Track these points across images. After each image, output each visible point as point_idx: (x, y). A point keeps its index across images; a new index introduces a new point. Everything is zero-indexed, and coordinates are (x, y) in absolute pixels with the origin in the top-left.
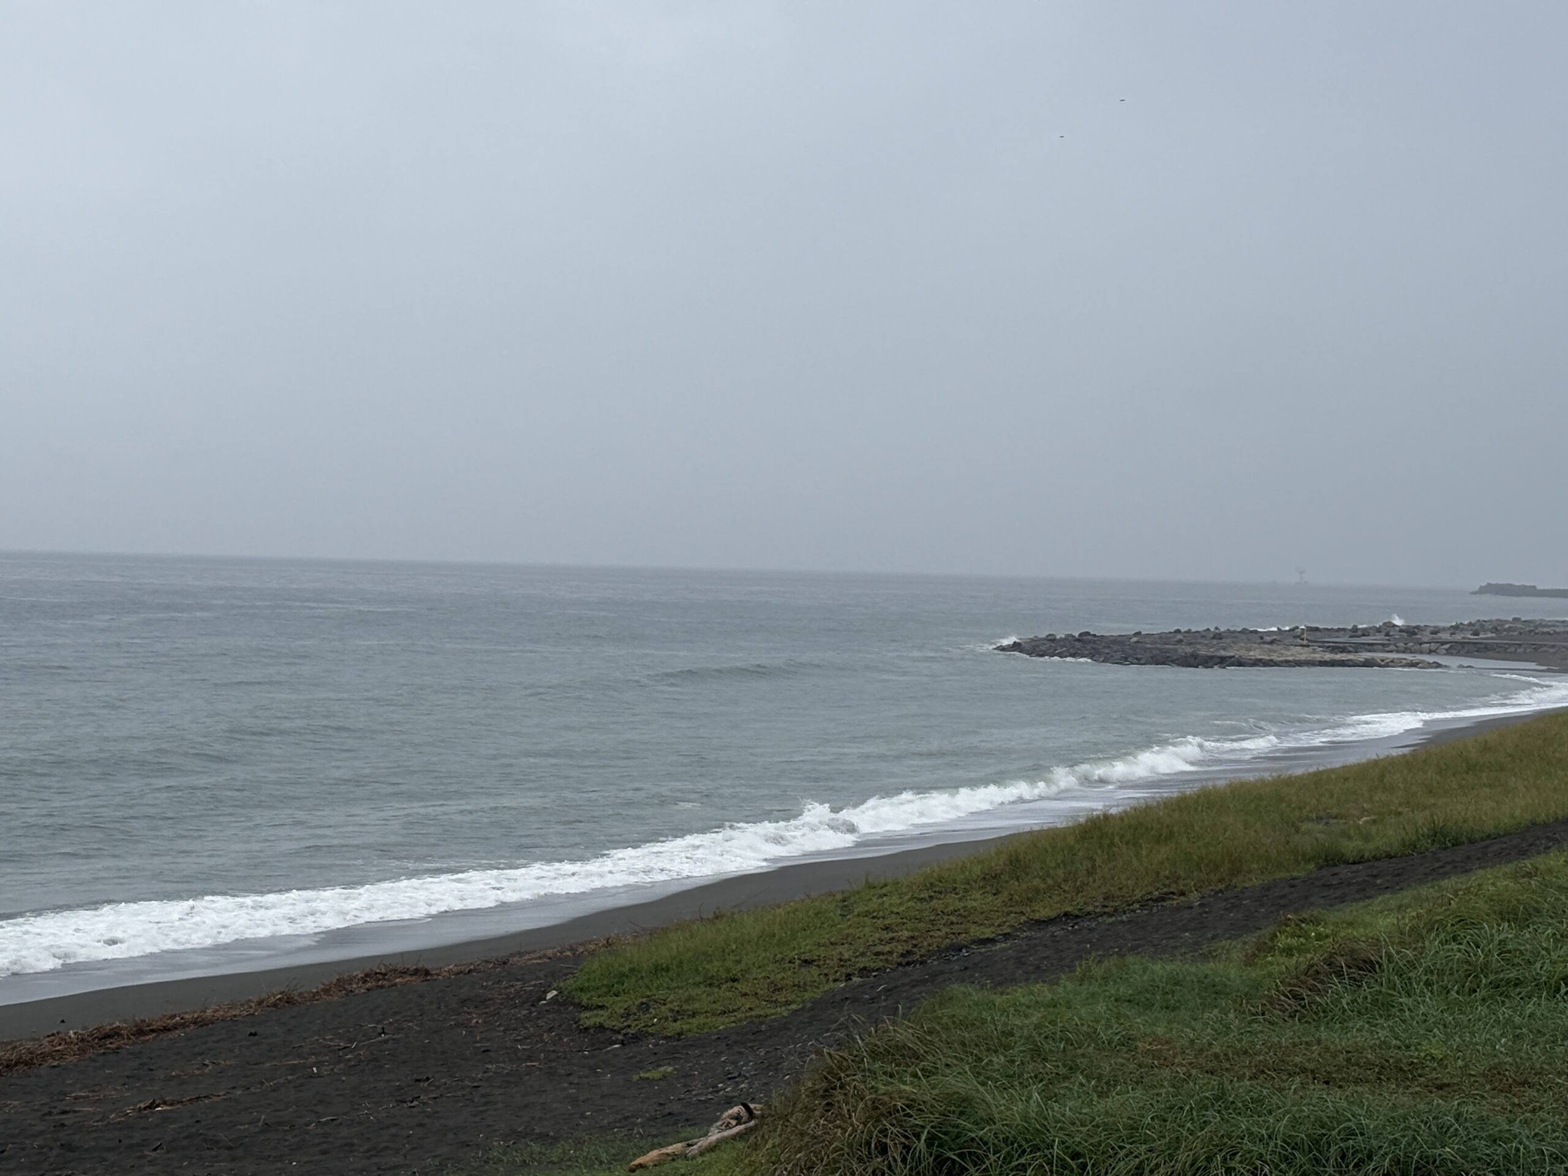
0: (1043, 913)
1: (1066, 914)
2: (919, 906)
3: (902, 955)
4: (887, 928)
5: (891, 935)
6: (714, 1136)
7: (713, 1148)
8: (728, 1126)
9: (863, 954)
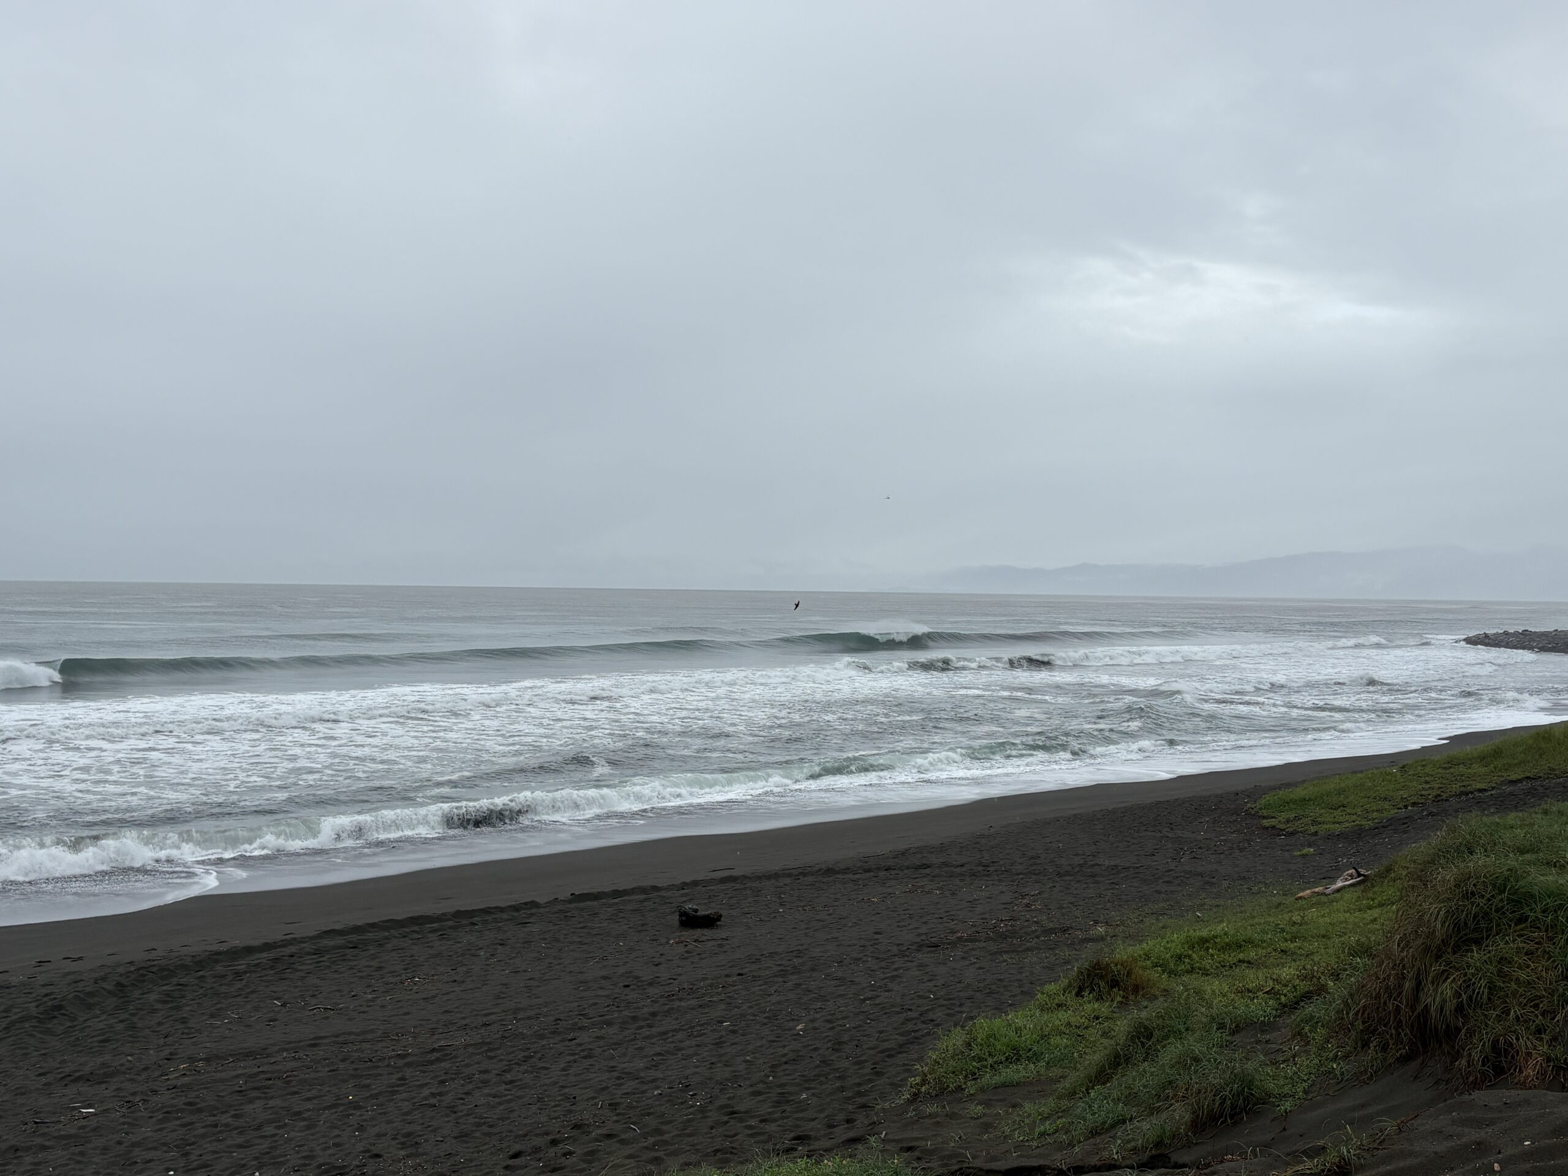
0: (1514, 777)
1: (1528, 778)
2: (1443, 771)
3: (1436, 797)
4: (1427, 782)
5: (1428, 786)
6: (1339, 884)
7: (1338, 890)
8: (1346, 880)
9: (1415, 795)
